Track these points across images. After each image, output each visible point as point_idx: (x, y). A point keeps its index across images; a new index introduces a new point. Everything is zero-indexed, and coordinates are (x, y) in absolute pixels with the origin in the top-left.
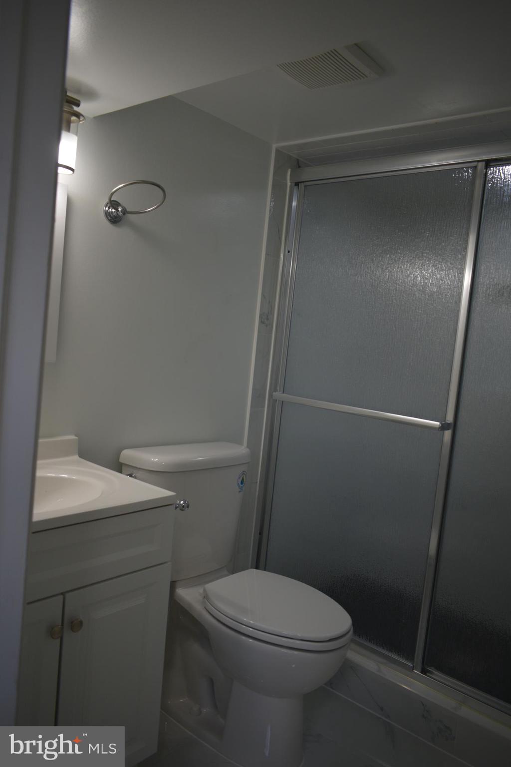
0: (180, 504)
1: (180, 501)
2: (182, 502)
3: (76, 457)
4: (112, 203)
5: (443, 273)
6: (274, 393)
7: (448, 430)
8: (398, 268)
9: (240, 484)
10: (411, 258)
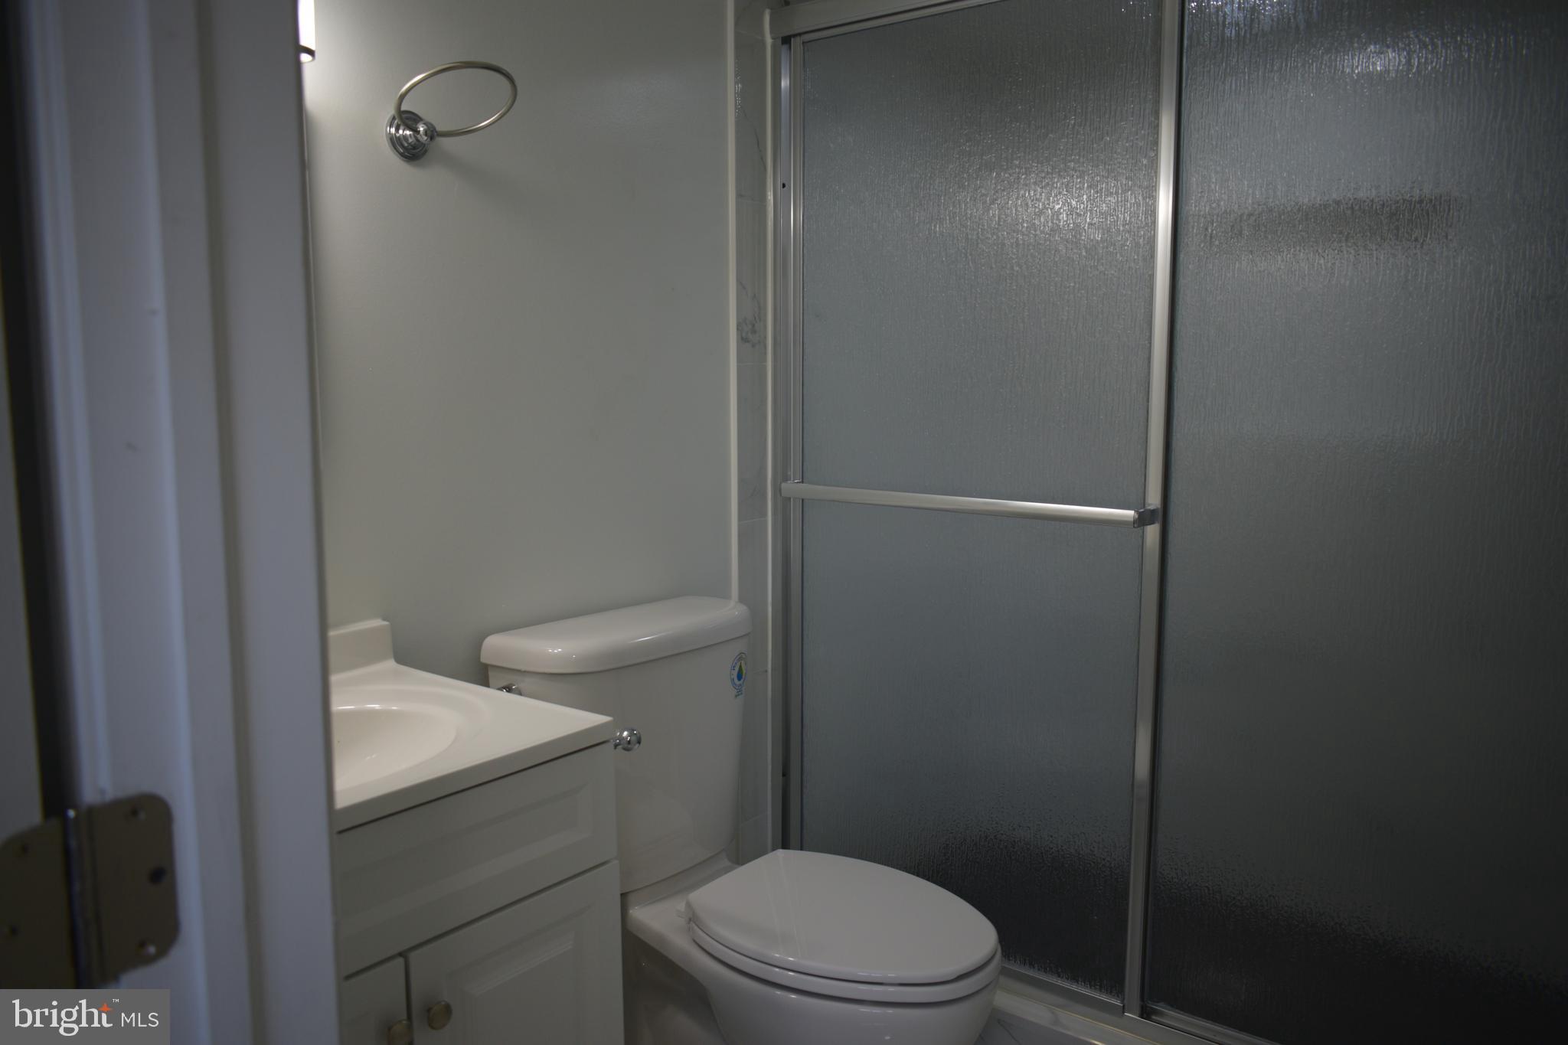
0: (621, 738)
1: (622, 733)
2: (625, 734)
3: (391, 664)
4: (404, 116)
5: (1112, 199)
6: (784, 485)
7: (1153, 523)
8: (1017, 199)
9: (736, 680)
10: (1043, 175)
